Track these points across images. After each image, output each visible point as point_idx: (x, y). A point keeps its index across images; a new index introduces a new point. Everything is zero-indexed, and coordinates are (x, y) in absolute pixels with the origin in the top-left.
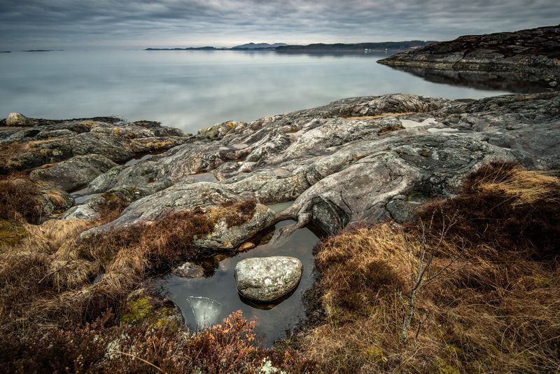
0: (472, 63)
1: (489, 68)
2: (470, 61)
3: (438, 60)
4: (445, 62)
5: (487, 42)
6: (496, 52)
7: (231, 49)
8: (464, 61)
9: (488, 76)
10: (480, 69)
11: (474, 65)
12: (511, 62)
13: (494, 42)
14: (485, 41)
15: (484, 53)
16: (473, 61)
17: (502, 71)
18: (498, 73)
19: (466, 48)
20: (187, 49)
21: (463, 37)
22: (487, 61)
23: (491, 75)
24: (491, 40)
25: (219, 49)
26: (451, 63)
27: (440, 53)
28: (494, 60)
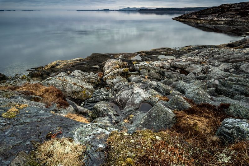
0: (220, 20)
1: (230, 23)
2: (220, 19)
3: (201, 18)
4: (204, 20)
5: (235, 8)
6: (237, 14)
7: (117, 11)
8: (216, 19)
9: (231, 28)
10: (224, 24)
11: (221, 22)
12: (243, 20)
13: (239, 8)
14: (234, 7)
15: (229, 14)
16: (222, 19)
17: (238, 25)
18: (235, 27)
19: (220, 12)
20: (97, 10)
21: (223, 5)
22: (229, 19)
23: (232, 28)
24: (238, 6)
25: (112, 11)
26: (207, 20)
27: (205, 14)
28: (234, 19)
